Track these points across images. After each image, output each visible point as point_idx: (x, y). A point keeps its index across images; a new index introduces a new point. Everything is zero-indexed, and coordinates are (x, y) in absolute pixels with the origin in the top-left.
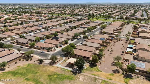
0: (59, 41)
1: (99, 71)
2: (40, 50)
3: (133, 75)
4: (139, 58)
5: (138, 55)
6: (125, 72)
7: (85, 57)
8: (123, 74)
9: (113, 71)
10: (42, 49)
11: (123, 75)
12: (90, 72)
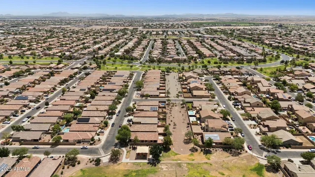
0: (97, 125)
1: (176, 154)
2: (75, 145)
3: (211, 149)
4: (209, 129)
5: (207, 126)
6: (203, 148)
7: (151, 141)
8: (202, 151)
9: (190, 150)
10: (77, 143)
11: (202, 153)
12: (169, 159)
